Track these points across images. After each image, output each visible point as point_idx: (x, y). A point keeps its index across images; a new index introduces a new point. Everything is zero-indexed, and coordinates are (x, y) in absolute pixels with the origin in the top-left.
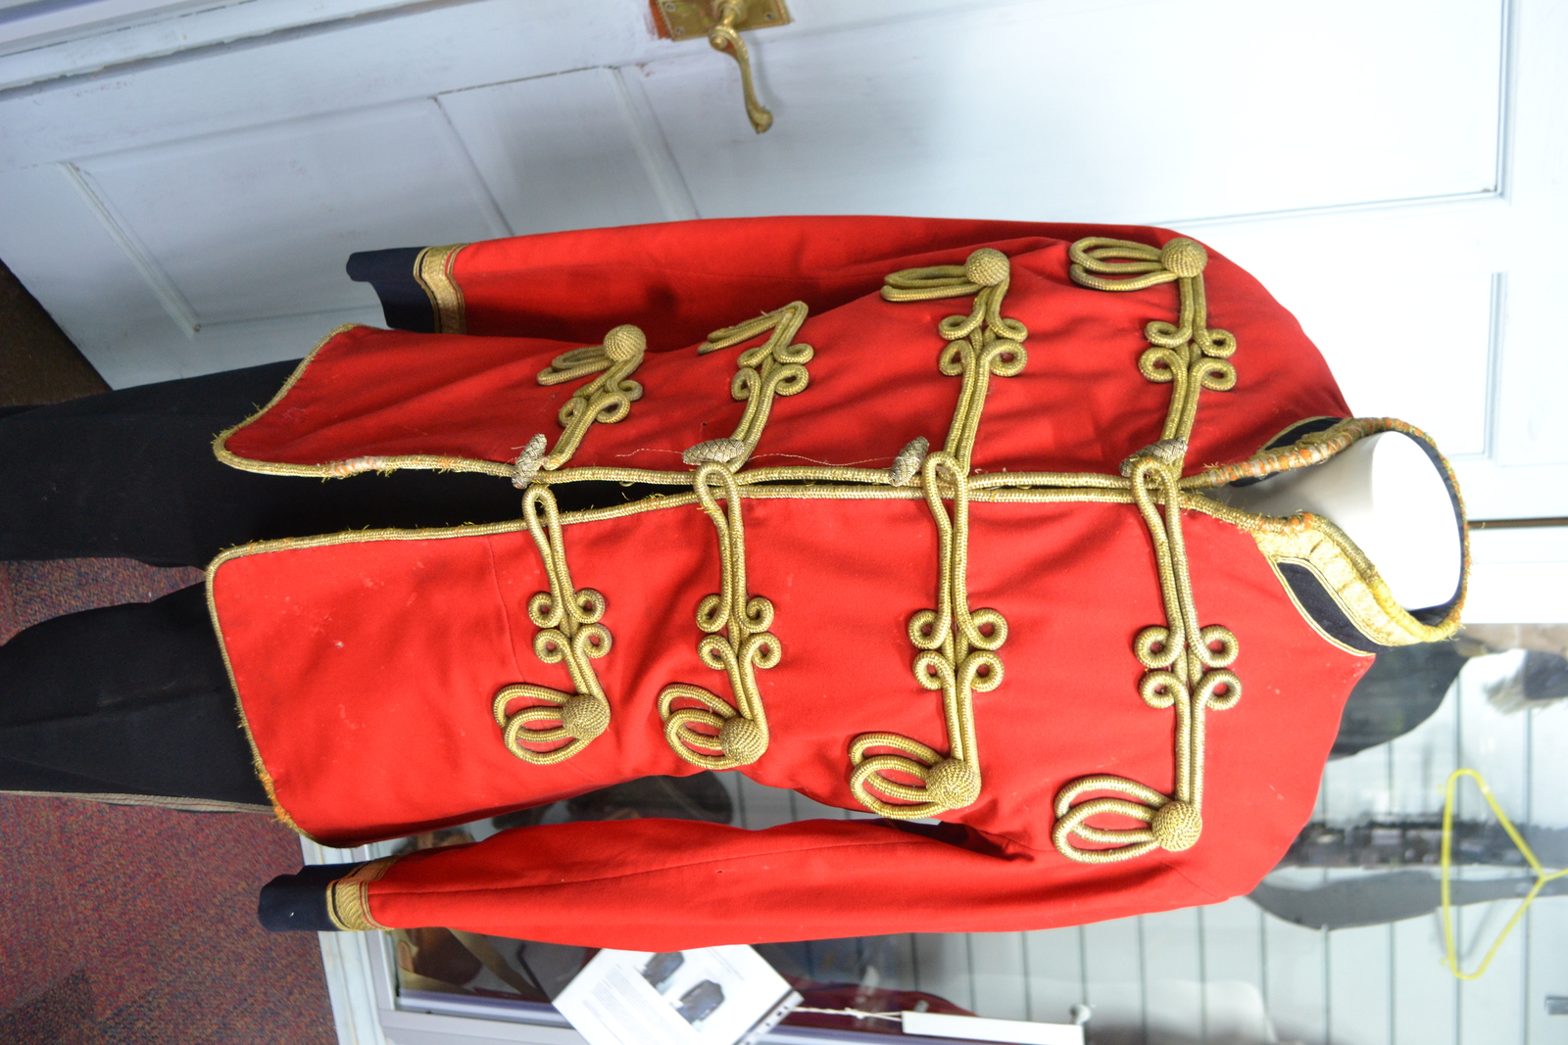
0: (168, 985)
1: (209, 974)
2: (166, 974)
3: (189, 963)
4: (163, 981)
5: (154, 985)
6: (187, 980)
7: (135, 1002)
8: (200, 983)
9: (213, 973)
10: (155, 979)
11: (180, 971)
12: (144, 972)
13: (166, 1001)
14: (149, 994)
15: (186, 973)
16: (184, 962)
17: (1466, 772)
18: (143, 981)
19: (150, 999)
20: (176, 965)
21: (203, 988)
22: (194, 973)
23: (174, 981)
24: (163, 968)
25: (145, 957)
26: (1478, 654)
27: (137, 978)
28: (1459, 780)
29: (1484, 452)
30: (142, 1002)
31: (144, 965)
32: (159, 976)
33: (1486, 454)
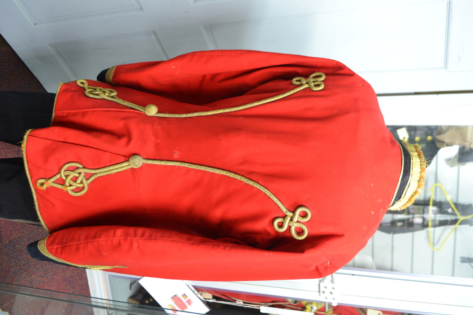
0: (27, 235)
1: (41, 233)
2: (26, 231)
3: (34, 229)
4: (26, 234)
5: (23, 234)
6: (34, 234)
7: (16, 239)
8: (38, 235)
10: (23, 233)
11: (31, 231)
12: (19, 230)
13: (26, 240)
14: (21, 237)
15: (33, 232)
16: (33, 228)
17: (438, 184)
18: (19, 232)
19: (21, 239)
20: (30, 229)
21: (39, 237)
22: (36, 232)
23: (29, 234)
24: (26, 230)
25: (20, 225)
26: (444, 147)
27: (17, 232)
28: (436, 187)
29: (444, 67)
30: (18, 239)
31: (19, 228)
32: (24, 232)
33: (445, 68)
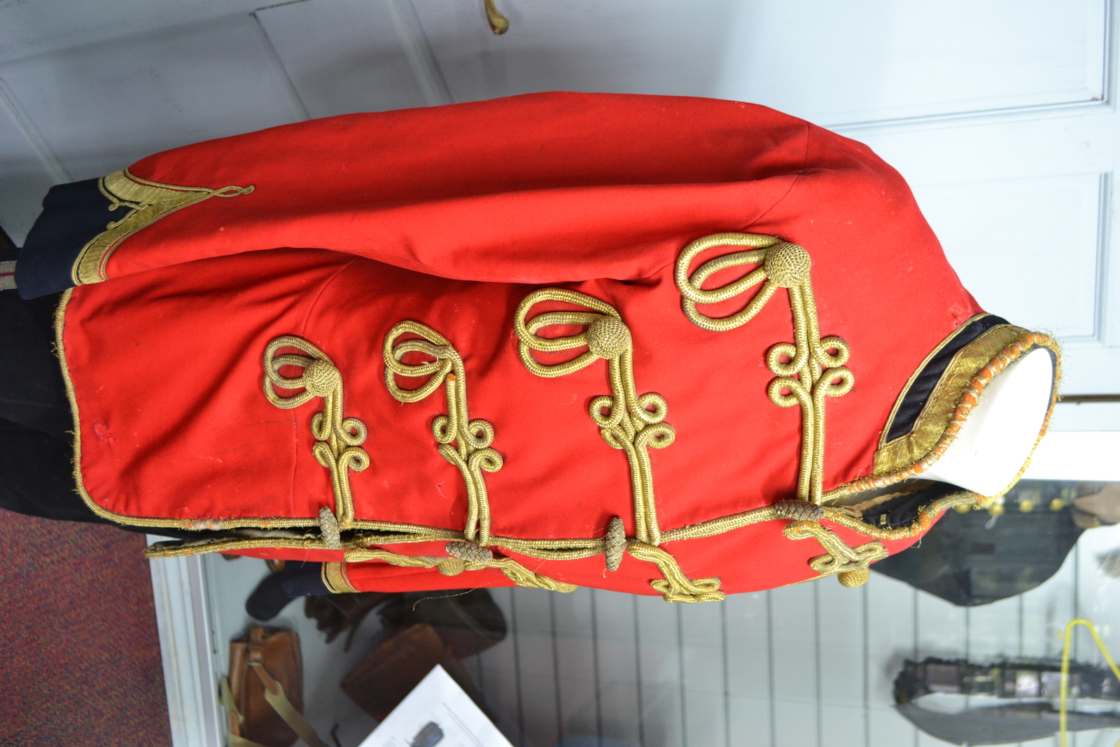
0: (35, 729)
1: (71, 724)
2: (34, 720)
3: (55, 713)
4: (31, 726)
5: (24, 728)
6: (53, 726)
7: (5, 740)
8: (62, 730)
9: (74, 723)
10: (25, 723)
11: (47, 719)
12: (15, 716)
13: (32, 741)
14: (18, 735)
15: (52, 721)
16: (51, 712)
17: (1082, 622)
18: (14, 723)
19: (19, 739)
20: (44, 714)
21: (65, 734)
22: (59, 722)
23: (41, 726)
24: (32, 715)
25: (17, 704)
26: (1092, 526)
27: (9, 721)
28: (1076, 627)
29: (1093, 336)
30: (12, 740)
31: (15, 711)
32: (29, 720)
